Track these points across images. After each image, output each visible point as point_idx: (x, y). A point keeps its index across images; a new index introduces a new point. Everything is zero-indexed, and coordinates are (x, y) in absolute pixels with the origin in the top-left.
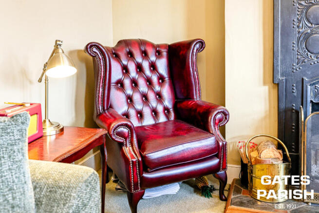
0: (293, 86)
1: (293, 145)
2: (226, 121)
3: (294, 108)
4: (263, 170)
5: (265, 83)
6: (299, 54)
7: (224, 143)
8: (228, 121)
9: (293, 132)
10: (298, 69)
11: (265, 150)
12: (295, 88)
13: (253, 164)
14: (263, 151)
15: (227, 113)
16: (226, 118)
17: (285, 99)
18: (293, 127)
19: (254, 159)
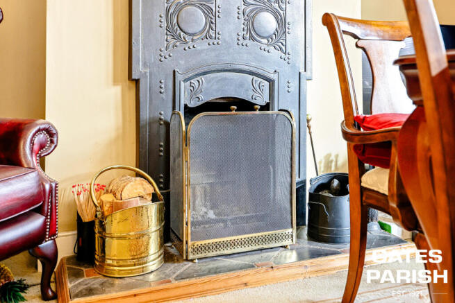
0: (161, 82)
1: (161, 177)
2: (53, 146)
3: (162, 117)
4: (126, 220)
5: (115, 82)
6: (168, 33)
7: (54, 185)
8: (56, 146)
9: (161, 156)
10: (167, 57)
11: (129, 185)
12: (163, 86)
13: (106, 213)
14: (125, 186)
15: (54, 132)
16: (52, 142)
17: (150, 104)
18: (162, 149)
19: (108, 205)
